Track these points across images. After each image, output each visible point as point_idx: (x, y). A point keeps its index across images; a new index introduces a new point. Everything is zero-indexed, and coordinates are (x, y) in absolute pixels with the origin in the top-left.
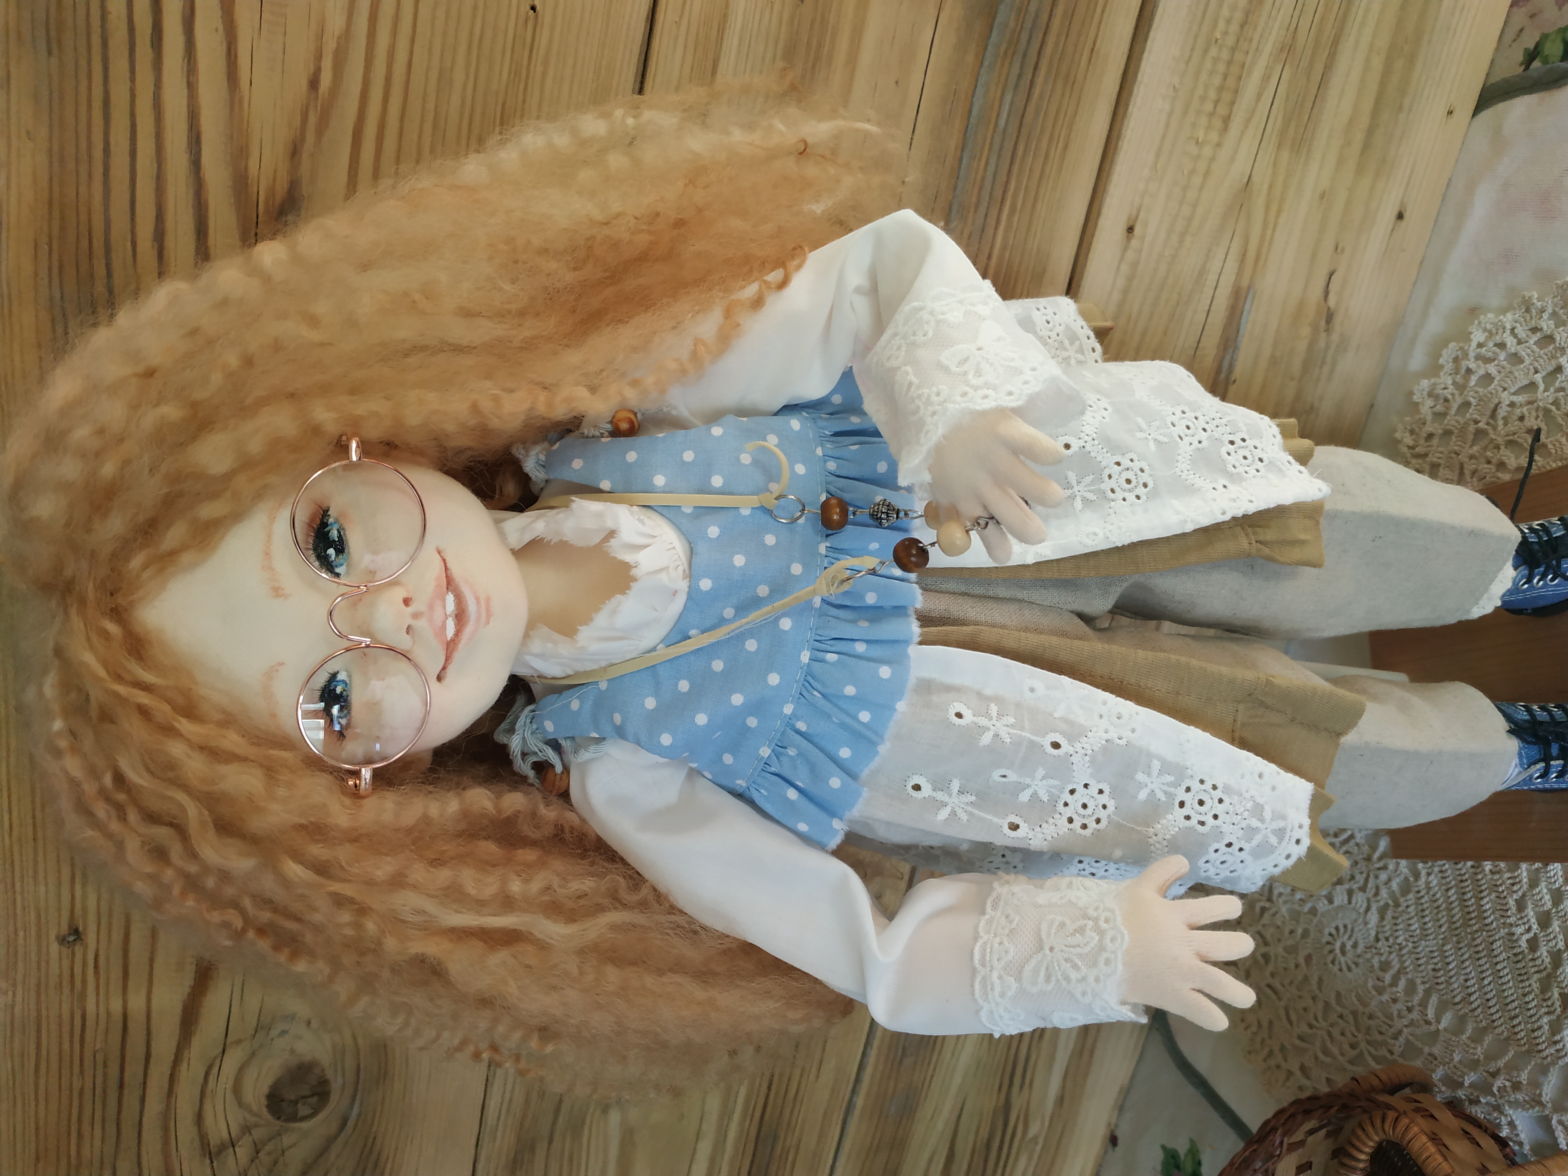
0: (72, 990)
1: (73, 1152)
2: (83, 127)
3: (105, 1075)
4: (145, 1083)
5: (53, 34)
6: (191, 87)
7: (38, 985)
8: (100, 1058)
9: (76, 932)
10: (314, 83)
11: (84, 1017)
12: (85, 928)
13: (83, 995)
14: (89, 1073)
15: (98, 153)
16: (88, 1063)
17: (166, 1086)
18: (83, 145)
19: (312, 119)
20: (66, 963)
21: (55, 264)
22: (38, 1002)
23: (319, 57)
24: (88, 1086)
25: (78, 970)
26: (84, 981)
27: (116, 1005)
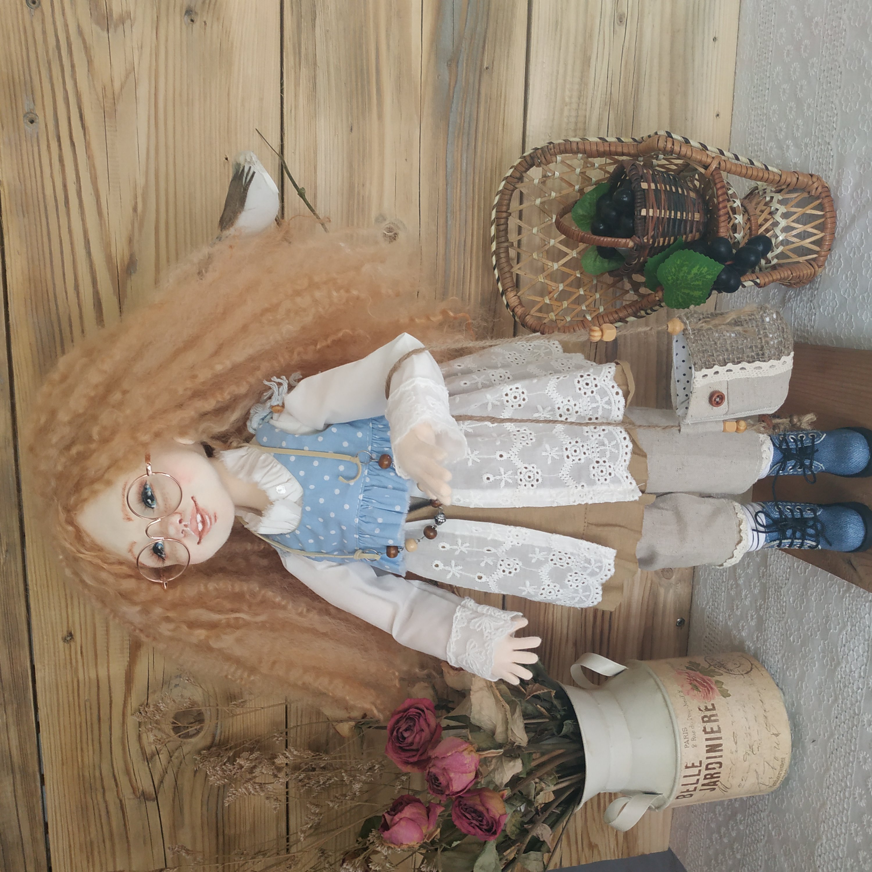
0: (71, 667)
1: (80, 760)
2: (40, 245)
3: (91, 714)
4: (111, 718)
5: (25, 208)
6: (83, 220)
7: (55, 665)
8: (88, 704)
9: (71, 635)
10: (135, 209)
11: (78, 681)
12: (75, 632)
13: (77, 670)
14: (83, 713)
15: (47, 255)
16: (83, 708)
17: (121, 719)
18: (41, 253)
19: (136, 225)
20: (67, 653)
21: (34, 307)
22: (56, 675)
23: (136, 197)
24: (84, 720)
25: (73, 656)
26: (77, 662)
27: (93, 675)
